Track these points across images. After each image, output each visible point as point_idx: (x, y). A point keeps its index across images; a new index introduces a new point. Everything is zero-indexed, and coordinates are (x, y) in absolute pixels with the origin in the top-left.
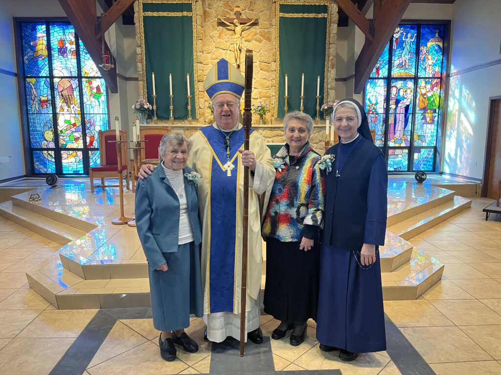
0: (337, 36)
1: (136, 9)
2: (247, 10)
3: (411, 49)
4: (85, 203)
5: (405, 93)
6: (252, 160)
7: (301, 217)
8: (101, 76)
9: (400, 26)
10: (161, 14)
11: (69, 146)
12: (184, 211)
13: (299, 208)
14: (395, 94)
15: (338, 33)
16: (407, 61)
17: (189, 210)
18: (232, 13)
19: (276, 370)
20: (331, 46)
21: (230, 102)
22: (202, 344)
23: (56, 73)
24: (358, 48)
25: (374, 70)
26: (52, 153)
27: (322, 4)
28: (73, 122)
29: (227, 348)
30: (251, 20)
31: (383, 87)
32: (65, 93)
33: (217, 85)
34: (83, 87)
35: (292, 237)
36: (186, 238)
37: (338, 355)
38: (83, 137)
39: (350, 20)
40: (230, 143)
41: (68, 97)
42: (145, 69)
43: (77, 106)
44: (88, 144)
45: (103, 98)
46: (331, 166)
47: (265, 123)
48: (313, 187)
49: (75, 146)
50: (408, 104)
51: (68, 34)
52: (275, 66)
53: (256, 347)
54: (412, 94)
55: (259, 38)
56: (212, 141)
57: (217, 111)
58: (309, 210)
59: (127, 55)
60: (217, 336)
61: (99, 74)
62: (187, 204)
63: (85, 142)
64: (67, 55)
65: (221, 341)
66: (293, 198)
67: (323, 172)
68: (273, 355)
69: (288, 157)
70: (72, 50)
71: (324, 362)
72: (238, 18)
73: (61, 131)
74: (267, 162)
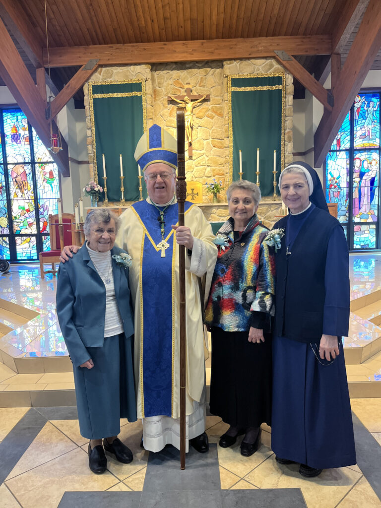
0: (293, 107)
1: (86, 91)
2: (198, 87)
3: (374, 118)
4: (39, 289)
5: (369, 165)
6: (188, 237)
7: (248, 302)
8: (53, 161)
9: (361, 94)
10: (111, 95)
11: (23, 232)
12: (111, 298)
13: (245, 292)
14: (358, 166)
15: (294, 105)
16: (370, 131)
17: (117, 297)
18: (183, 90)
19: (222, 488)
20: (287, 119)
21: (164, 172)
22: (137, 452)
23: (9, 160)
24: (317, 120)
25: (335, 142)
26: (7, 239)
27: (276, 76)
28: (27, 208)
29: (167, 458)
30: (202, 96)
31: (345, 160)
32: (19, 179)
33: (149, 154)
34: (37, 173)
35: (238, 327)
36: (113, 330)
37: (298, 469)
38: (36, 222)
39: (307, 91)
40: (165, 218)
41: (21, 183)
42: (95, 151)
43: (31, 191)
44: (41, 229)
45: (56, 183)
46: (281, 243)
47: (219, 202)
48: (260, 267)
49: (28, 231)
50: (373, 176)
51: (20, 120)
52: (229, 142)
53: (200, 458)
54: (378, 165)
55: (211, 114)
56: (145, 218)
57: (149, 183)
58: (257, 293)
59: (79, 139)
60: (154, 445)
61: (52, 160)
62: (115, 290)
63: (38, 228)
64: (20, 142)
65: (159, 451)
66: (238, 280)
67: (271, 249)
68: (220, 468)
69: (232, 233)
70: (25, 136)
71: (281, 479)
72: (188, 95)
73: (15, 217)
74: (208, 239)
